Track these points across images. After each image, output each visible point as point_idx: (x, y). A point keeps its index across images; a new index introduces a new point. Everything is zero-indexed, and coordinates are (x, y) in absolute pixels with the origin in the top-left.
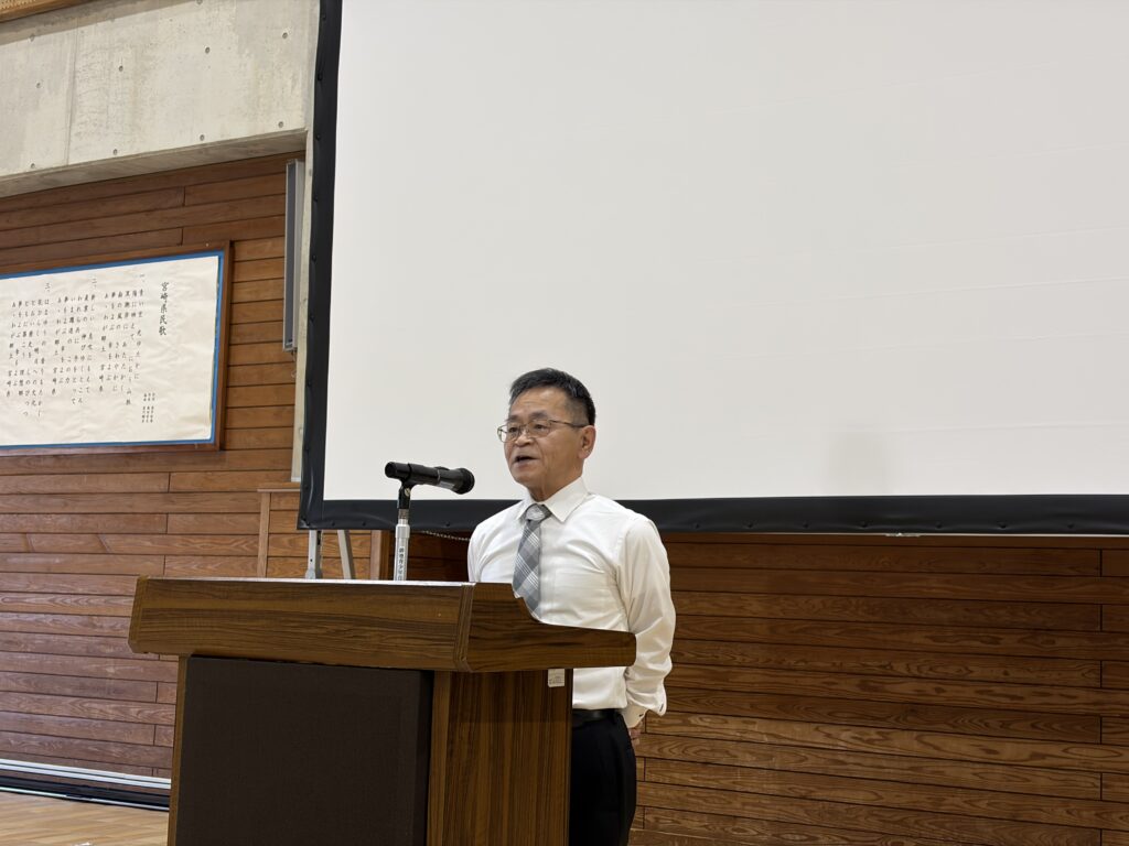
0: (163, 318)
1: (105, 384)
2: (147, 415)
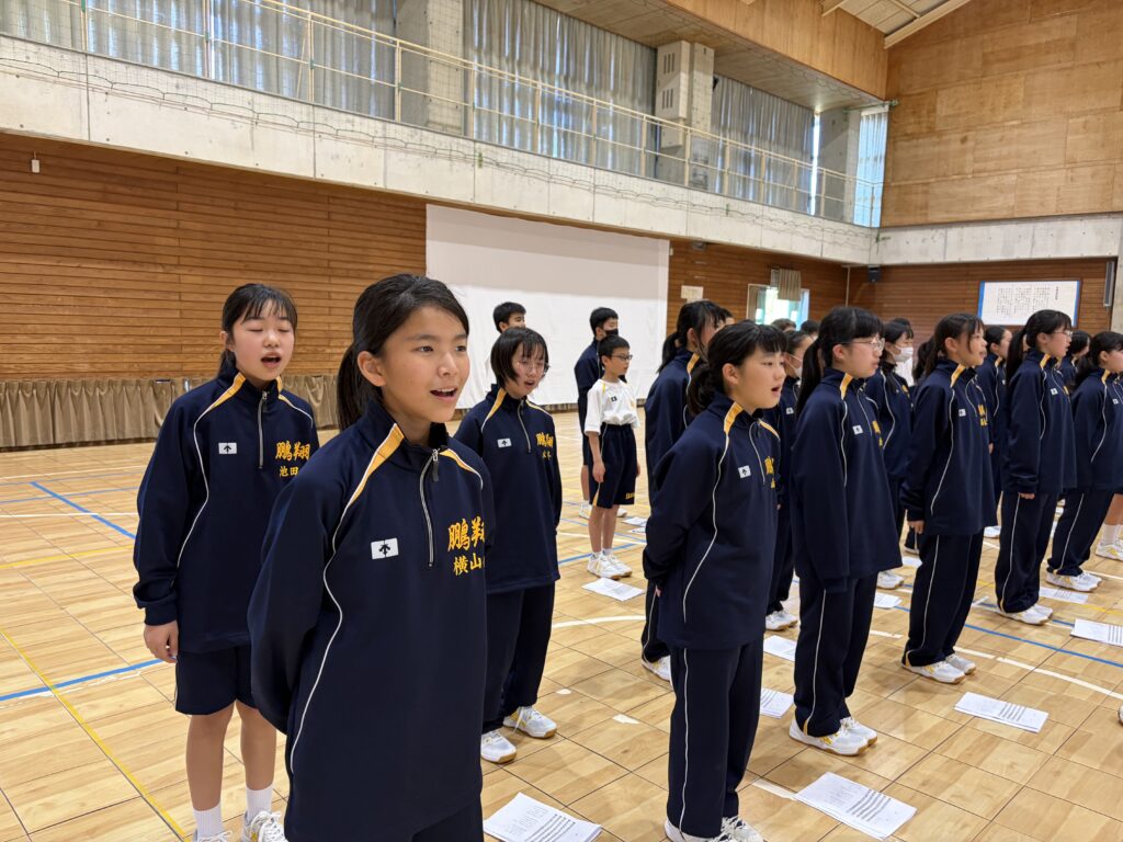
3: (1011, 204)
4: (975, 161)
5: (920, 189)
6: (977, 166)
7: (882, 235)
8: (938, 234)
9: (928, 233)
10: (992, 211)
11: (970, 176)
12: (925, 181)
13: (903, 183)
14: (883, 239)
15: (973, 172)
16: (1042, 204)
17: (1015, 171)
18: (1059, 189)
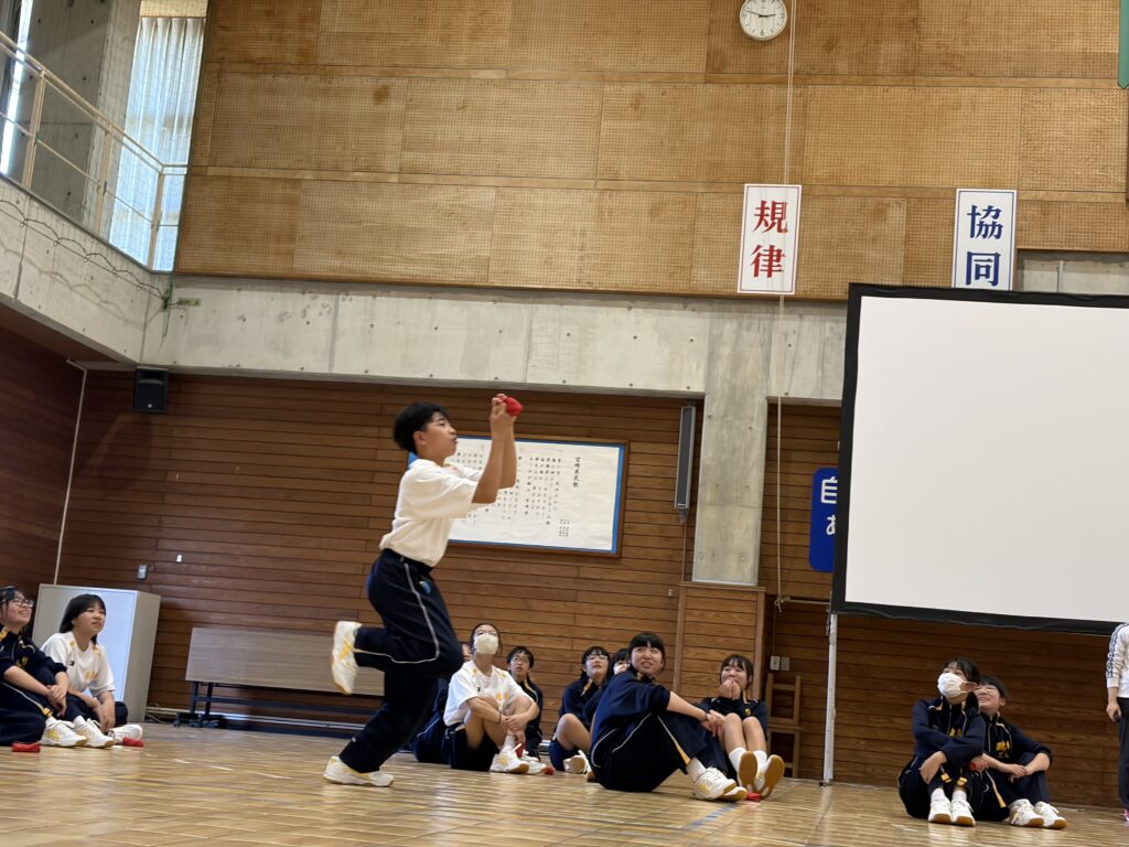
0: (576, 477)
1: (529, 510)
2: (564, 532)
3: (485, 254)
4: (406, 146)
5: (279, 191)
6: (409, 157)
7: (178, 294)
8: (317, 306)
9: (293, 301)
10: (441, 265)
11: (394, 179)
12: (290, 175)
13: (236, 172)
14: (181, 302)
15: (401, 171)
16: (548, 261)
17: (492, 181)
18: (583, 233)
